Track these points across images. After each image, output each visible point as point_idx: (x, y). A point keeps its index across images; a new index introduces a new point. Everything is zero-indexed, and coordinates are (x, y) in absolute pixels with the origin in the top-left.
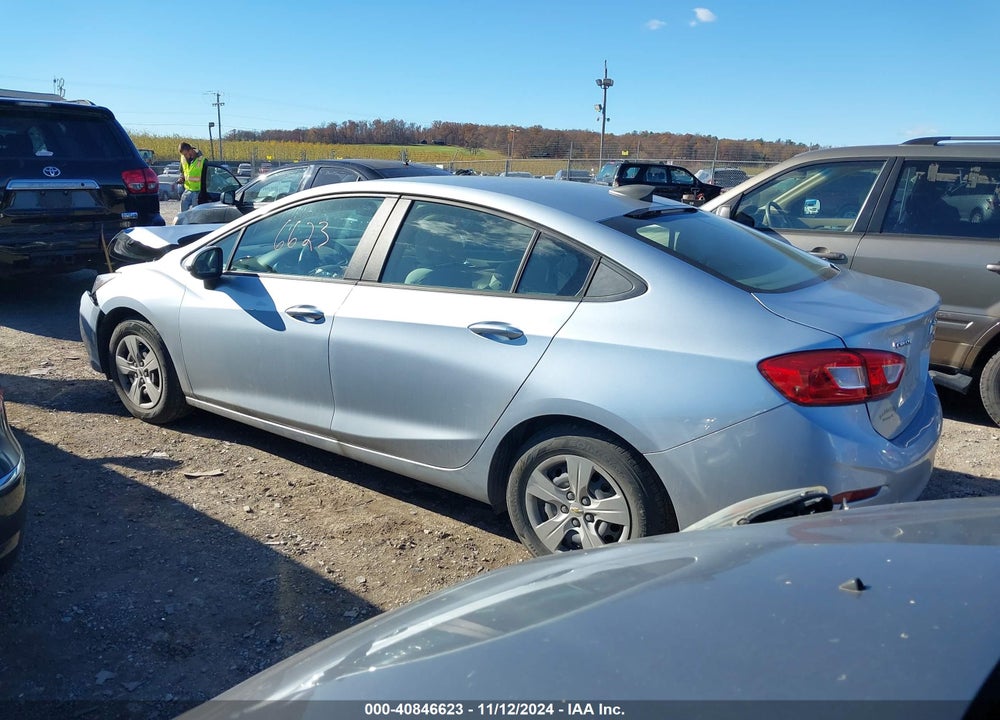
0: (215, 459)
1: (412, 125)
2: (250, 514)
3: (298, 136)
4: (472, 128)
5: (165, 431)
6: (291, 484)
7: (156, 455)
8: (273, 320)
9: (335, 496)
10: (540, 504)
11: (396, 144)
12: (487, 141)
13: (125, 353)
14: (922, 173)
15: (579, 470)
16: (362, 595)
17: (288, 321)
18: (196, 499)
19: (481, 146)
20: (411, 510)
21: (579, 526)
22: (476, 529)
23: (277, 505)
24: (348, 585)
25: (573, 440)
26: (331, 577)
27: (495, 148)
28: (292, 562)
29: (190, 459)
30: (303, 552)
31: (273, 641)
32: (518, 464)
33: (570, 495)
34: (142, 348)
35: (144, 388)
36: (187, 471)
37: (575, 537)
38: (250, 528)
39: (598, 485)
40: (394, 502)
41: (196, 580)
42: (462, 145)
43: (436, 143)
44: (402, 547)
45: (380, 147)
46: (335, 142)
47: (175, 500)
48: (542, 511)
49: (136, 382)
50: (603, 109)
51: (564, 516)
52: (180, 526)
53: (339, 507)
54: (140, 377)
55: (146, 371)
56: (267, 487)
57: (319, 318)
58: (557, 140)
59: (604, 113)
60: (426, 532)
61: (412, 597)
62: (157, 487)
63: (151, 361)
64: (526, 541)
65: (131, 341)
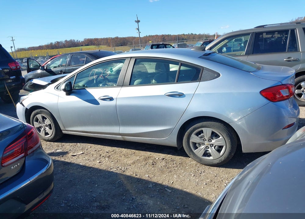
0: (78, 149)
1: (77, 40)
2: (100, 163)
3: (40, 48)
4: (96, 40)
5: (56, 143)
6: (107, 152)
7: (58, 151)
8: (94, 102)
9: (123, 153)
10: (194, 144)
11: (73, 47)
12: (102, 43)
13: (37, 120)
14: (261, 36)
15: (207, 132)
16: (150, 180)
17: (100, 101)
18: (80, 162)
19: (100, 45)
20: (148, 154)
21: (209, 148)
22: (171, 155)
23: (107, 159)
24: (144, 178)
25: (205, 123)
26: (138, 177)
27: (105, 45)
28: (123, 175)
29: (70, 150)
30: (124, 171)
31: (133, 199)
32: (186, 133)
33: (204, 140)
34: (44, 118)
35: (46, 130)
36: (71, 154)
37: (208, 152)
38: (103, 167)
39: (214, 135)
40: (142, 152)
41: (96, 185)
42: (94, 45)
43: (86, 45)
44: (153, 164)
45: (68, 48)
46: (53, 49)
47: (73, 164)
48: (195, 146)
49: (42, 129)
50: (138, 29)
51: (203, 146)
52: (80, 171)
53: (126, 156)
54: (44, 127)
55: (46, 125)
56: (100, 154)
57: (111, 99)
58: (123, 40)
59: (139, 30)
60: (157, 159)
61: (165, 178)
62: (65, 161)
63: (48, 121)
64: (192, 156)
65: (39, 116)
